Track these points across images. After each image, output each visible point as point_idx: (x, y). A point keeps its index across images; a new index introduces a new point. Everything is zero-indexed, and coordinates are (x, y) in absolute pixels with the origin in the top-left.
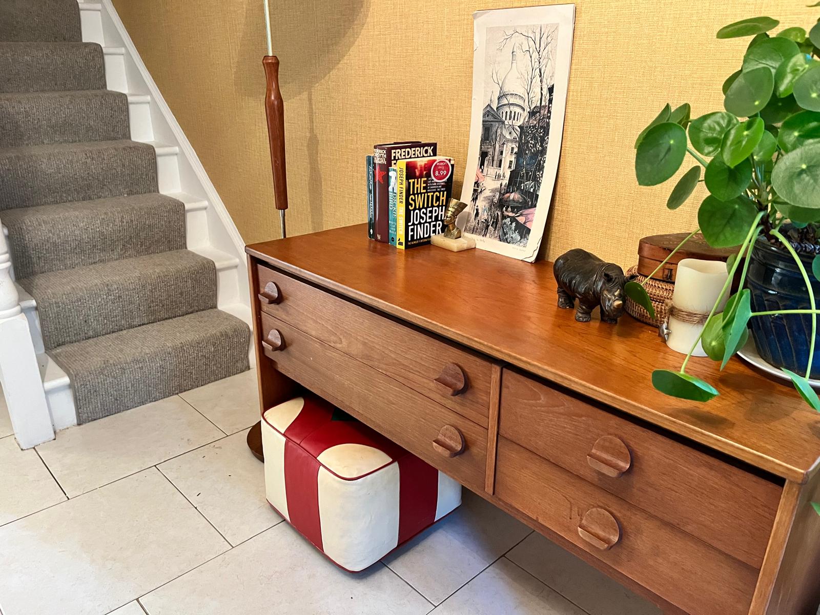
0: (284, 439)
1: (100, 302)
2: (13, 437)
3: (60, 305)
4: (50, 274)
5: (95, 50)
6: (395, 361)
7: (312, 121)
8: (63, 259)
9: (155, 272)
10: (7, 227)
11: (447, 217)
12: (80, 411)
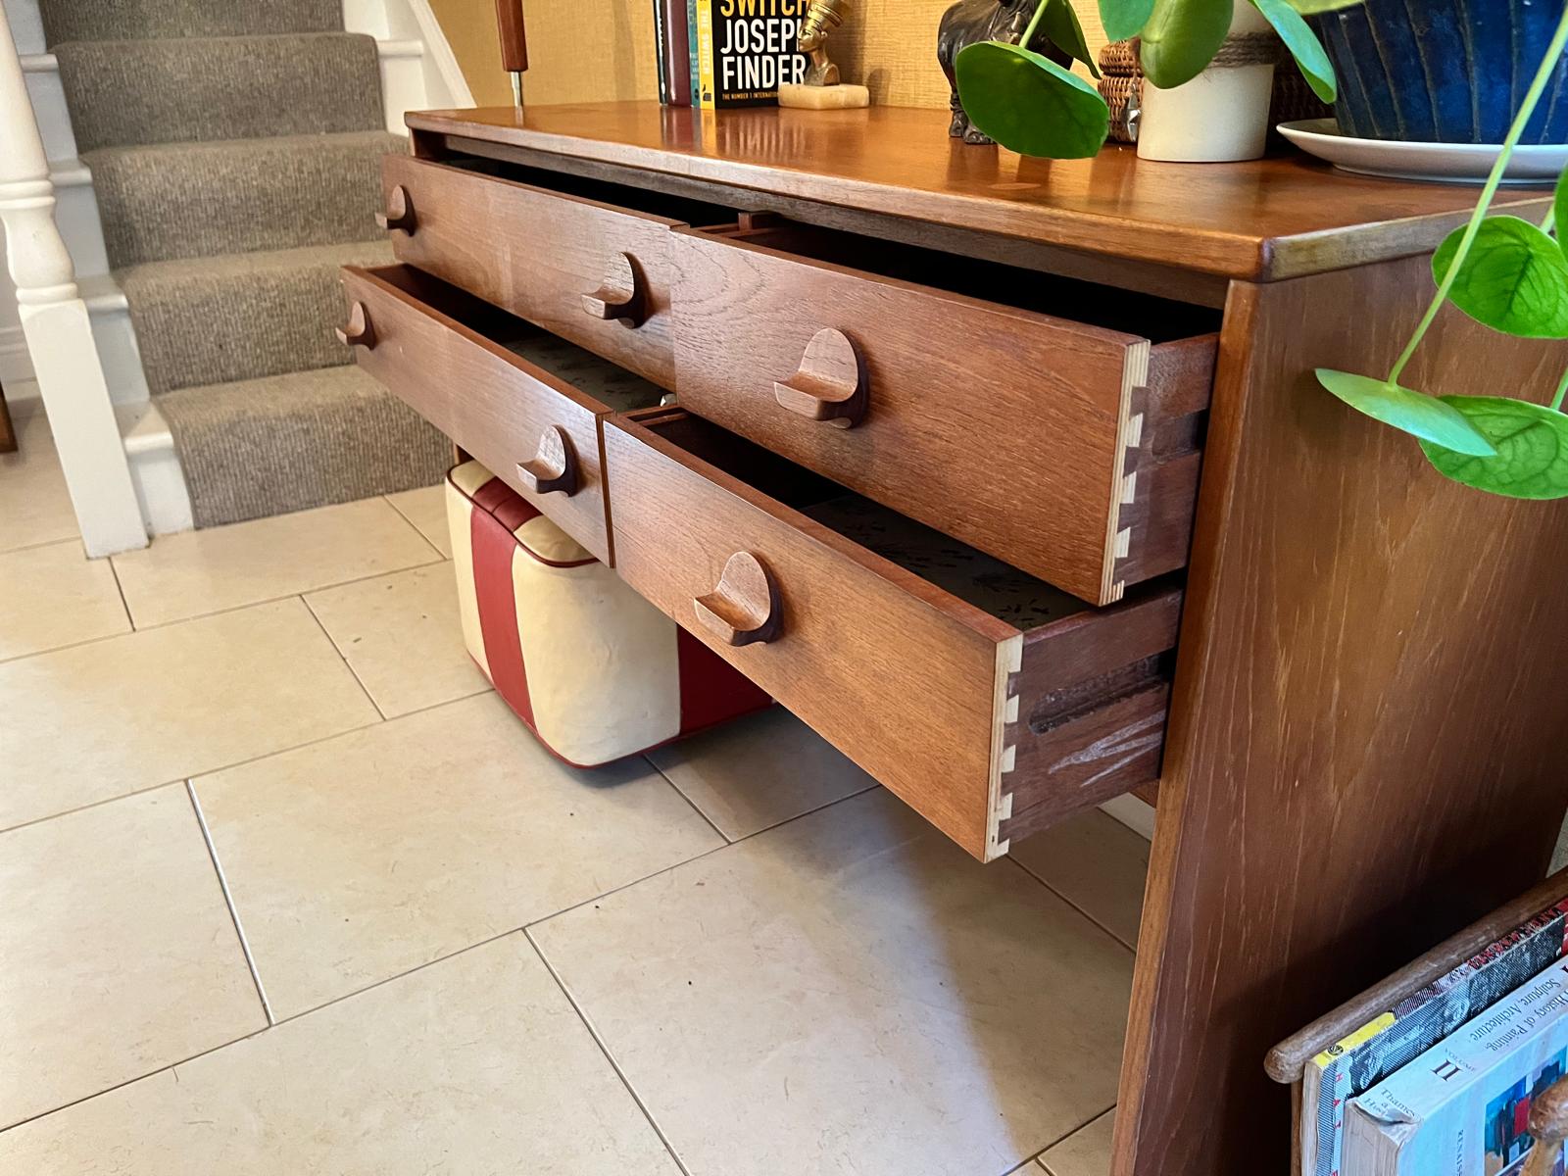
0: (469, 506)
1: (245, 312)
2: (79, 542)
3: (171, 308)
8: (194, 237)
10: (91, 168)
11: (804, 33)
12: (197, 502)
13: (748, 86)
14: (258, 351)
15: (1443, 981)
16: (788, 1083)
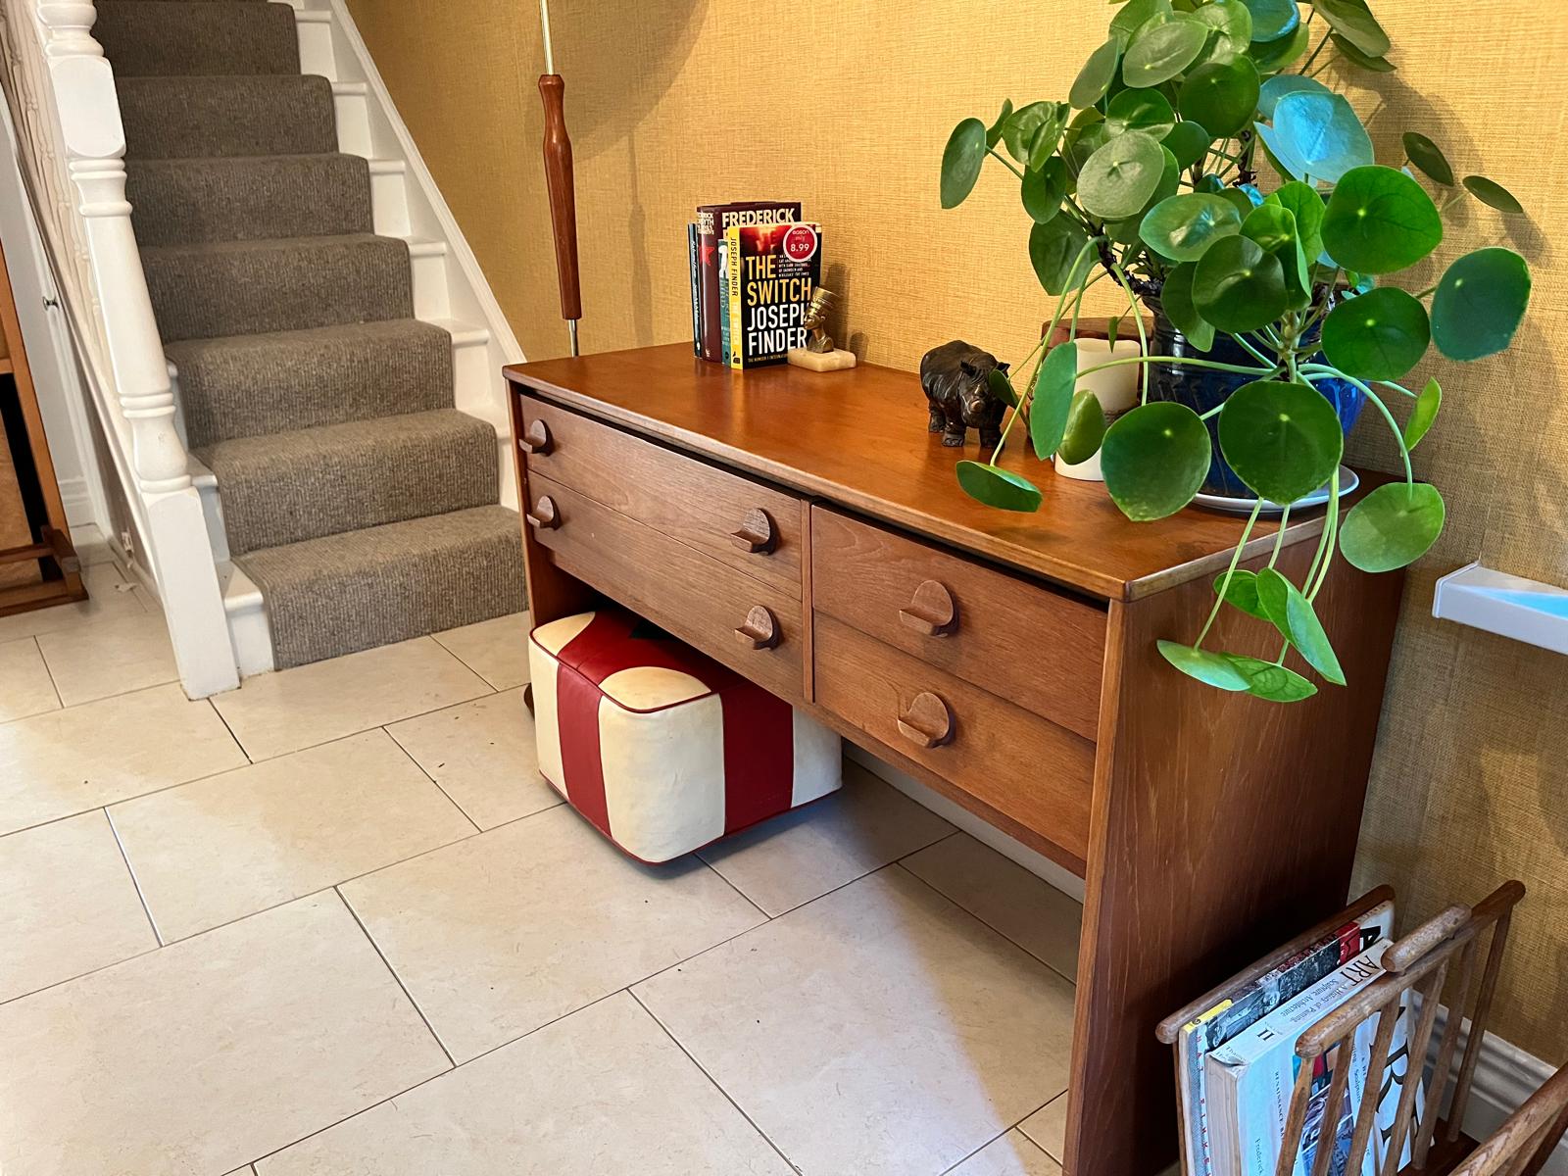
0: (555, 664)
1: (312, 484)
2: (178, 684)
3: (253, 484)
4: (241, 440)
5: (319, 88)
6: (691, 520)
7: (634, 185)
8: (261, 418)
9: (399, 439)
10: (175, 363)
11: (808, 318)
12: (278, 648)
13: (766, 352)
14: (321, 515)
15: (1261, 980)
16: (839, 1086)
